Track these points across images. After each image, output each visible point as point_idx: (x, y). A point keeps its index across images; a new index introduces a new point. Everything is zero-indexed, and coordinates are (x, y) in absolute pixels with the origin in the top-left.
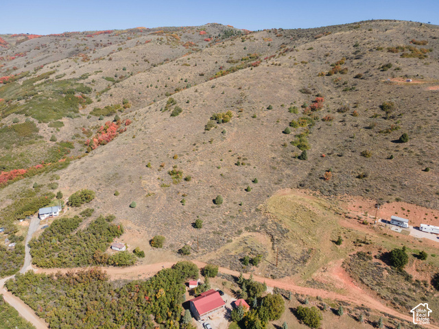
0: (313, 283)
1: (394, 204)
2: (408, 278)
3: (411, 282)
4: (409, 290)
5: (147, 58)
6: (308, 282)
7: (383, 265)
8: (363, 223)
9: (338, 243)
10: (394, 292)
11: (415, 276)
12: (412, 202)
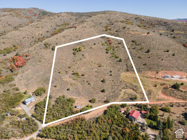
0: (158, 100)
1: (162, 71)
2: (182, 91)
3: (183, 92)
4: (184, 94)
5: (9, 23)
6: (156, 100)
7: (173, 89)
8: (158, 79)
9: (156, 86)
10: (181, 96)
11: (183, 90)
12: (166, 70)
